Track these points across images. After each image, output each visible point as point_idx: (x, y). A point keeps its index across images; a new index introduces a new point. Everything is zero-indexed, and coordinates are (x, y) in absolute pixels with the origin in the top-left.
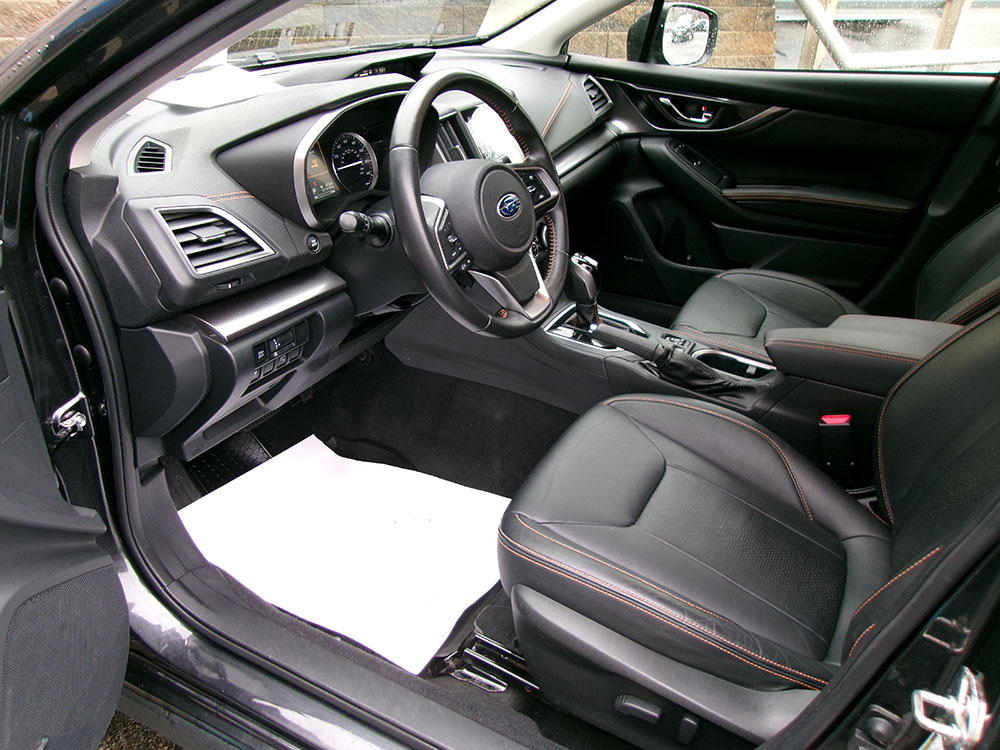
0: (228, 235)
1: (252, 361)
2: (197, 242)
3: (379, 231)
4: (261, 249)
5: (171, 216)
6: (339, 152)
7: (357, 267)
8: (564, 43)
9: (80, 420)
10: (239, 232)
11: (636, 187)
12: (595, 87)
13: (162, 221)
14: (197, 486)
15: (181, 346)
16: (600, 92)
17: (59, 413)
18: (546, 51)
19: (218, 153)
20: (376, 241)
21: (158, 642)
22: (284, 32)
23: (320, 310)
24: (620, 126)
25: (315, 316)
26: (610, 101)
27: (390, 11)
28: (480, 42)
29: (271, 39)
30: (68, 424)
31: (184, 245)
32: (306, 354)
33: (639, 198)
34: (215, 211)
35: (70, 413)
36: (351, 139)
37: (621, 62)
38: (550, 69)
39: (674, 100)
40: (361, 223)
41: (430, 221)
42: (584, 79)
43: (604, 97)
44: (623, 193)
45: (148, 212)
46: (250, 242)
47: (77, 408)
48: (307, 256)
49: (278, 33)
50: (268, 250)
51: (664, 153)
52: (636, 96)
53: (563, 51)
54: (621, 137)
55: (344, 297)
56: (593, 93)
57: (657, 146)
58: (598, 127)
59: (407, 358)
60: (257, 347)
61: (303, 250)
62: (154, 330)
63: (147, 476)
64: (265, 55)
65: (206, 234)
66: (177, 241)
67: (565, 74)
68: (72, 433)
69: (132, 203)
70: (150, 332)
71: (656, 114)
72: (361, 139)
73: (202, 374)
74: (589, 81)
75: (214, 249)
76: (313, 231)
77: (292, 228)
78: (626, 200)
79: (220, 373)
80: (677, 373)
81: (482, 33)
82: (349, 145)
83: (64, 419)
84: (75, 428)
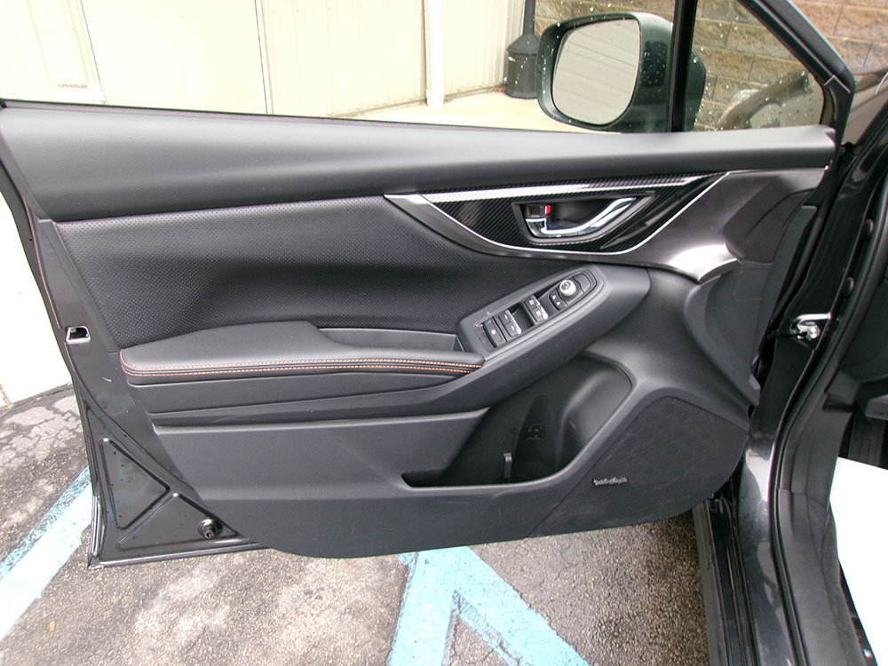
9: (814, 332)
17: (804, 318)
21: (746, 517)
30: (802, 328)
35: (812, 323)
47: (820, 323)
63: (831, 405)
68: (800, 335)
83: (804, 323)
84: (805, 334)
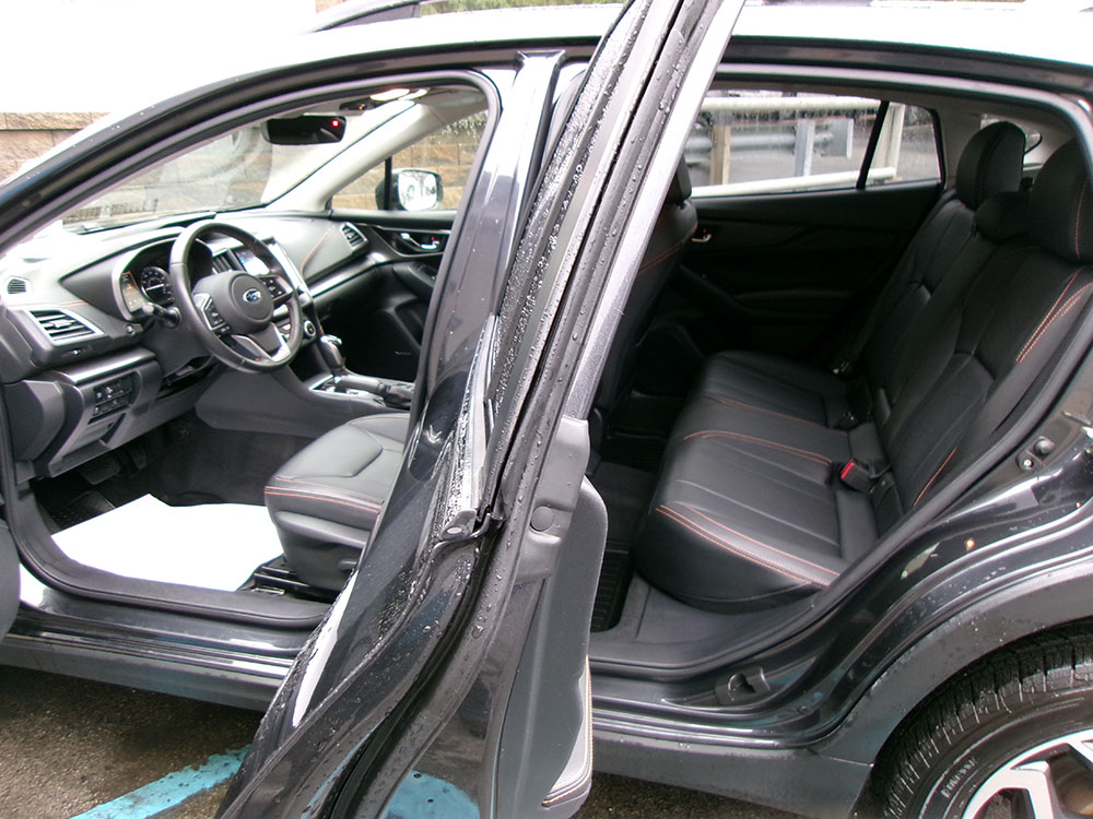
0: (73, 324)
1: (92, 399)
2: (53, 328)
3: (172, 318)
4: (93, 332)
5: (37, 314)
6: (145, 279)
7: (162, 345)
8: (327, 201)
10: (78, 323)
11: (398, 300)
12: (352, 231)
13: (32, 316)
14: (58, 523)
15: (46, 391)
16: (356, 234)
18: (313, 209)
19: (62, 280)
20: (170, 324)
22: (103, 210)
23: (138, 370)
24: (377, 257)
25: (134, 374)
26: (365, 240)
27: (210, 186)
28: (264, 206)
29: (96, 212)
31: (47, 329)
32: (131, 402)
33: (399, 309)
34: (63, 311)
36: (154, 271)
37: (374, 212)
38: (317, 221)
39: (412, 235)
40: (156, 311)
41: (198, 305)
42: (342, 226)
43: (360, 237)
44: (388, 305)
45: (22, 312)
46: (86, 329)
48: (126, 337)
49: (98, 209)
50: (99, 333)
51: (411, 274)
52: (387, 236)
53: (328, 206)
54: (378, 265)
55: (154, 364)
56: (350, 236)
57: (406, 269)
58: (357, 258)
59: (214, 423)
60: (97, 389)
61: (123, 334)
62: (28, 382)
63: (22, 495)
64: (89, 225)
65: (58, 324)
66: (42, 326)
67: (329, 224)
69: (10, 309)
70: (25, 384)
71: (403, 247)
72: (160, 270)
73: (60, 406)
74: (346, 227)
75: (64, 332)
76: (130, 323)
77: (115, 321)
78: (391, 310)
79: (72, 407)
80: (394, 400)
81: (264, 200)
82: (153, 275)
